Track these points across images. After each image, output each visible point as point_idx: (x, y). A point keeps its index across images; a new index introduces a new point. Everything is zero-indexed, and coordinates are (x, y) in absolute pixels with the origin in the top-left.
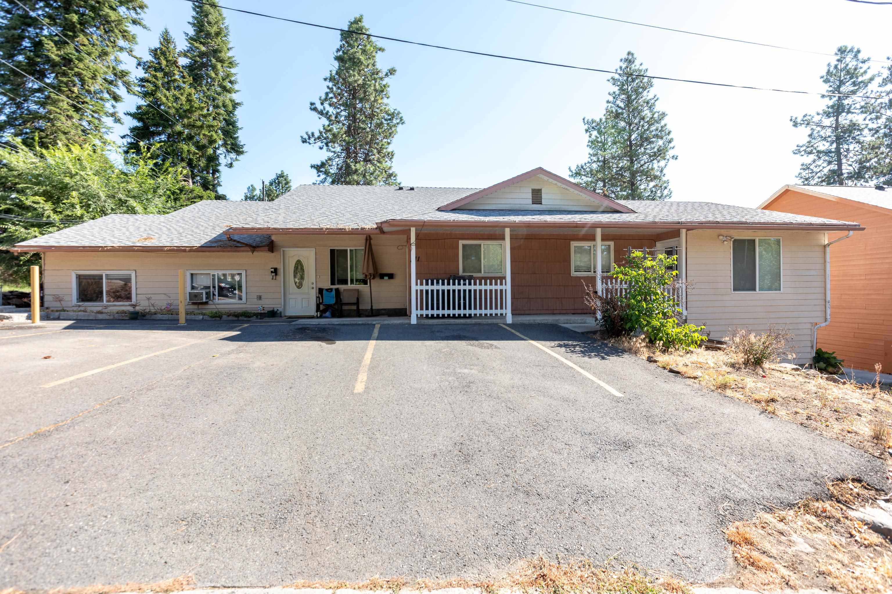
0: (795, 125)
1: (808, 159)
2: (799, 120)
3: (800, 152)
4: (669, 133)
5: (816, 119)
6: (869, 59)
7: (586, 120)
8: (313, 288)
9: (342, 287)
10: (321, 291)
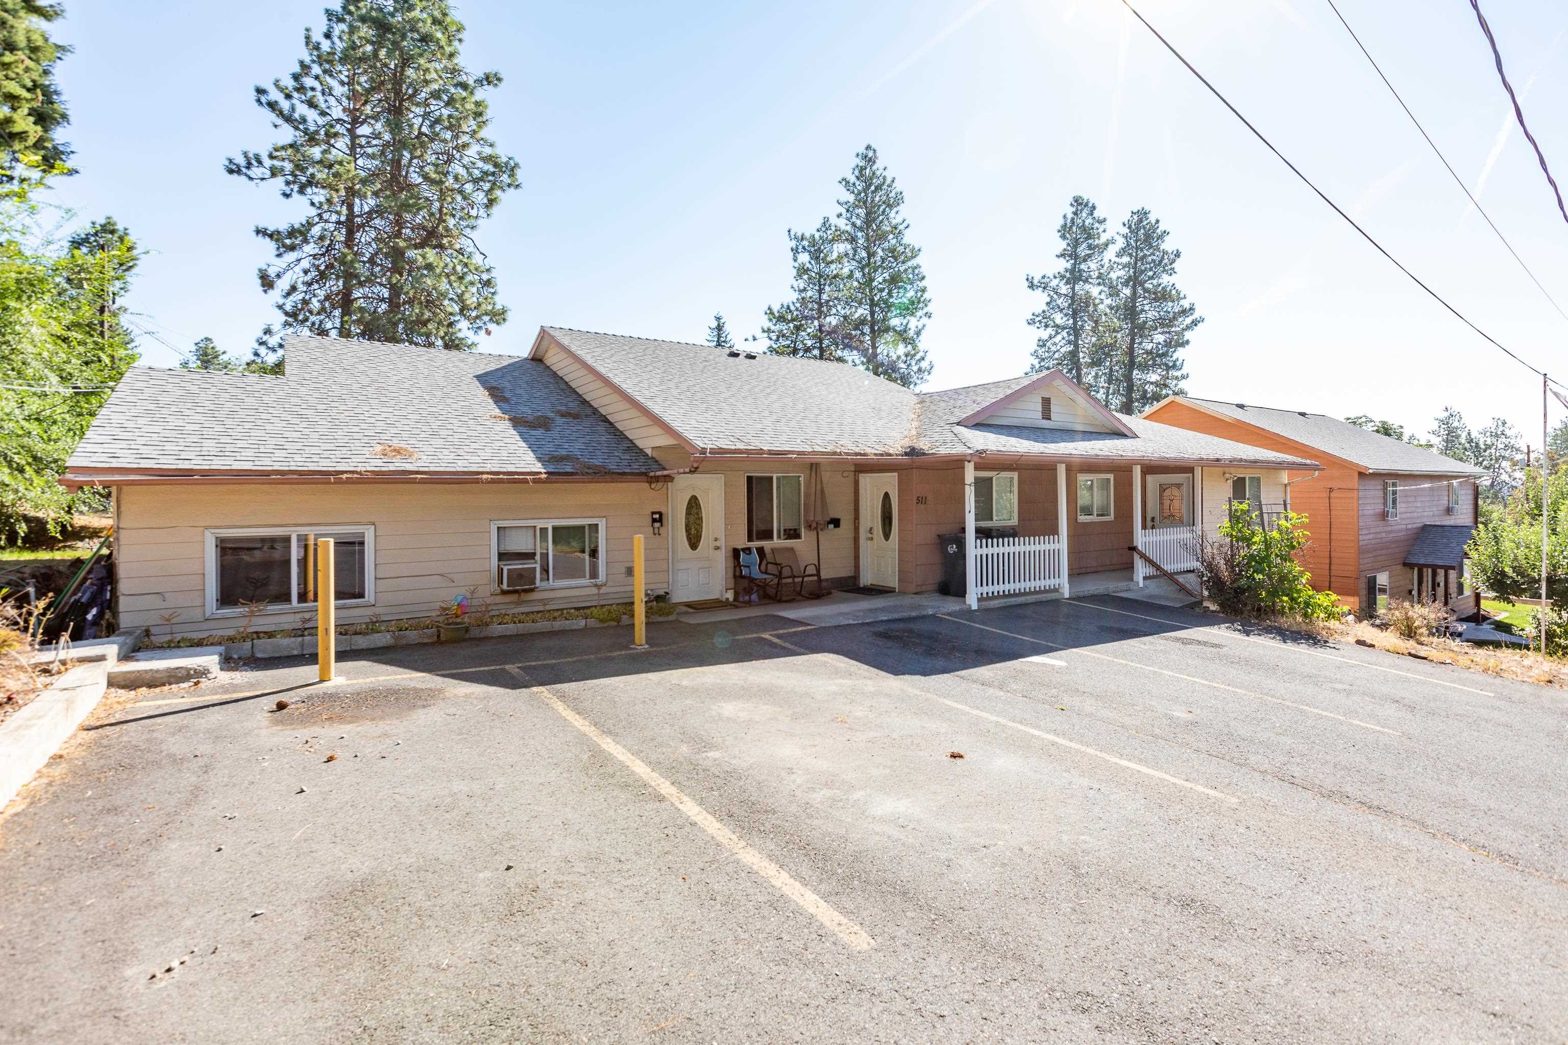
0: (1032, 286)
1: (1045, 334)
2: (1035, 282)
3: (1035, 323)
4: (923, 278)
5: (1054, 283)
6: (1105, 220)
7: (792, 233)
8: (717, 548)
9: (766, 544)
10: (736, 553)
